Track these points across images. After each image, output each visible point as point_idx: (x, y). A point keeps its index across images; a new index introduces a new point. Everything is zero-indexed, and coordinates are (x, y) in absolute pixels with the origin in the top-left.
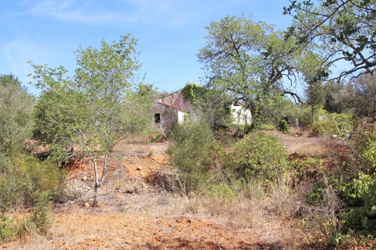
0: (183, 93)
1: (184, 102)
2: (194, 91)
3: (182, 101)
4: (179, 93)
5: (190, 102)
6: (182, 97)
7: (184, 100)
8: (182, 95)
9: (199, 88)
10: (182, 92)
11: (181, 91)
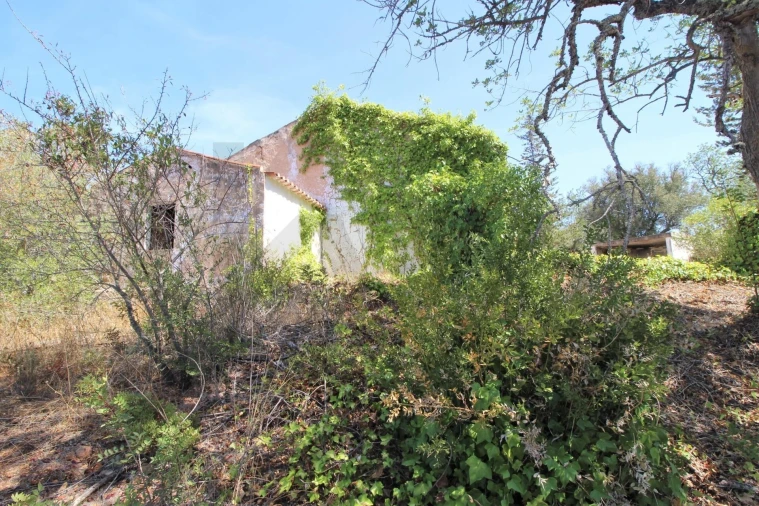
0: (299, 137)
1: (304, 170)
2: (344, 126)
3: (295, 165)
4: (285, 137)
5: (327, 169)
6: (297, 150)
7: (303, 162)
8: (295, 141)
9: (361, 110)
10: (297, 130)
11: (291, 129)
